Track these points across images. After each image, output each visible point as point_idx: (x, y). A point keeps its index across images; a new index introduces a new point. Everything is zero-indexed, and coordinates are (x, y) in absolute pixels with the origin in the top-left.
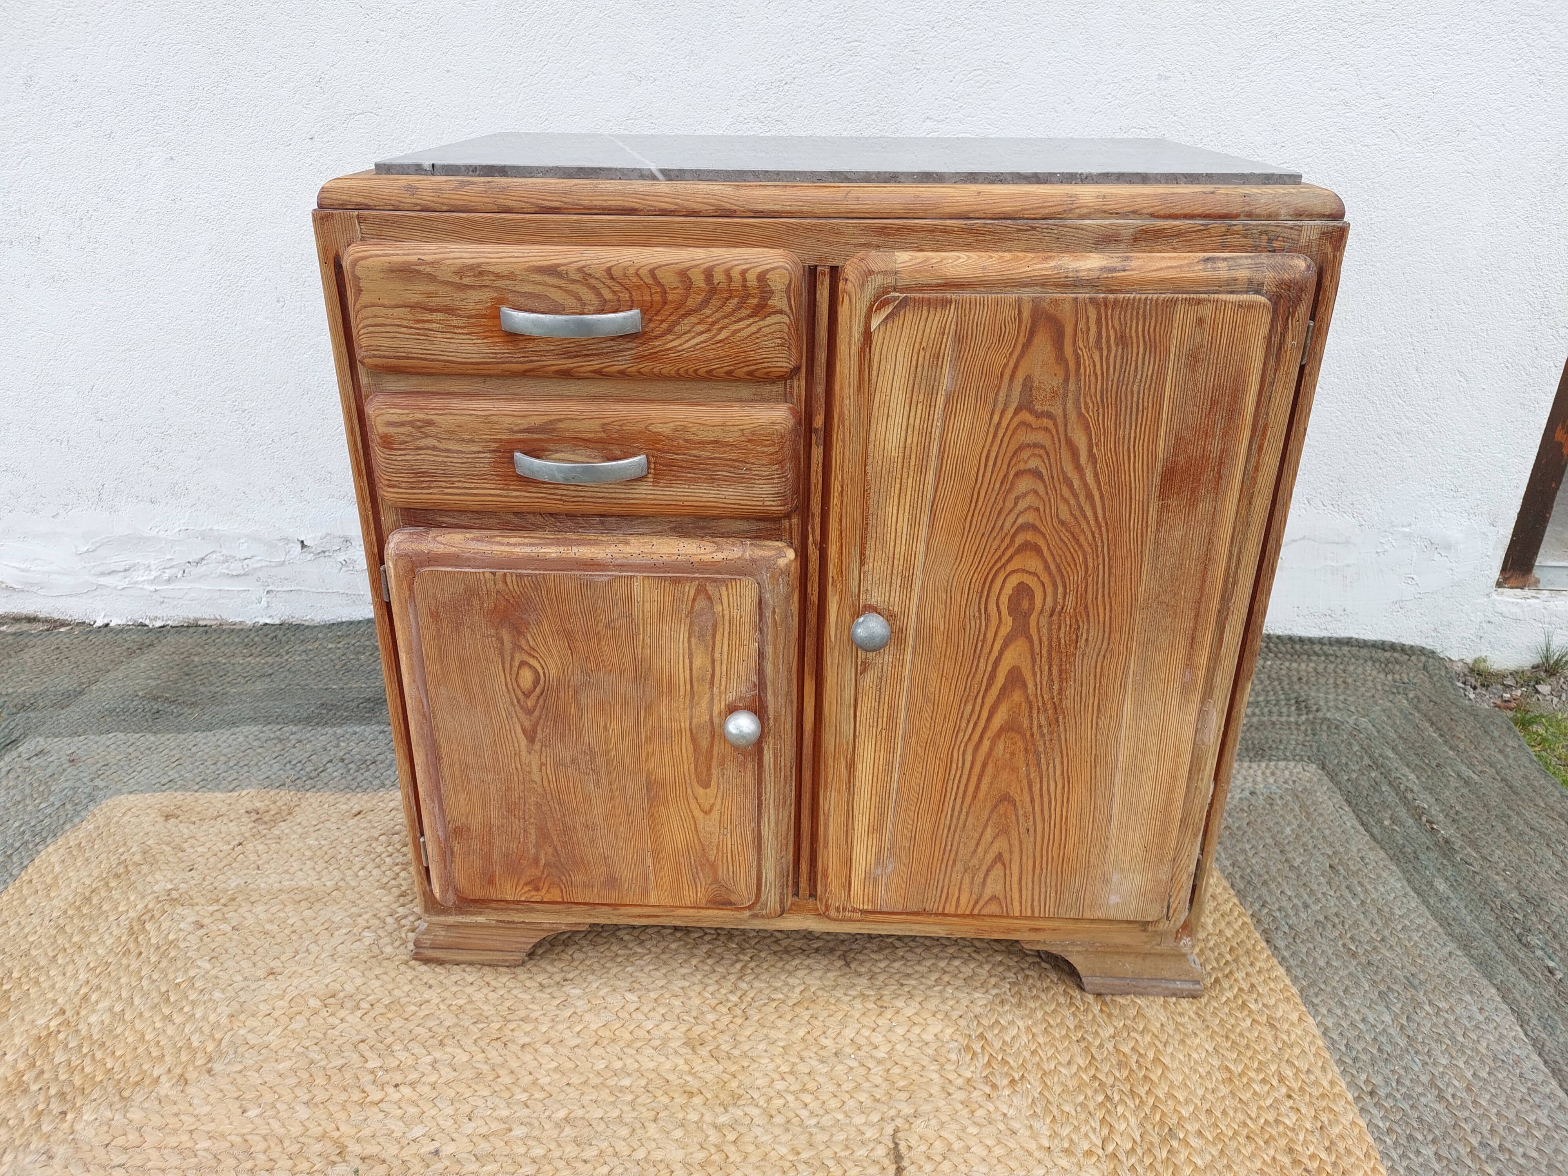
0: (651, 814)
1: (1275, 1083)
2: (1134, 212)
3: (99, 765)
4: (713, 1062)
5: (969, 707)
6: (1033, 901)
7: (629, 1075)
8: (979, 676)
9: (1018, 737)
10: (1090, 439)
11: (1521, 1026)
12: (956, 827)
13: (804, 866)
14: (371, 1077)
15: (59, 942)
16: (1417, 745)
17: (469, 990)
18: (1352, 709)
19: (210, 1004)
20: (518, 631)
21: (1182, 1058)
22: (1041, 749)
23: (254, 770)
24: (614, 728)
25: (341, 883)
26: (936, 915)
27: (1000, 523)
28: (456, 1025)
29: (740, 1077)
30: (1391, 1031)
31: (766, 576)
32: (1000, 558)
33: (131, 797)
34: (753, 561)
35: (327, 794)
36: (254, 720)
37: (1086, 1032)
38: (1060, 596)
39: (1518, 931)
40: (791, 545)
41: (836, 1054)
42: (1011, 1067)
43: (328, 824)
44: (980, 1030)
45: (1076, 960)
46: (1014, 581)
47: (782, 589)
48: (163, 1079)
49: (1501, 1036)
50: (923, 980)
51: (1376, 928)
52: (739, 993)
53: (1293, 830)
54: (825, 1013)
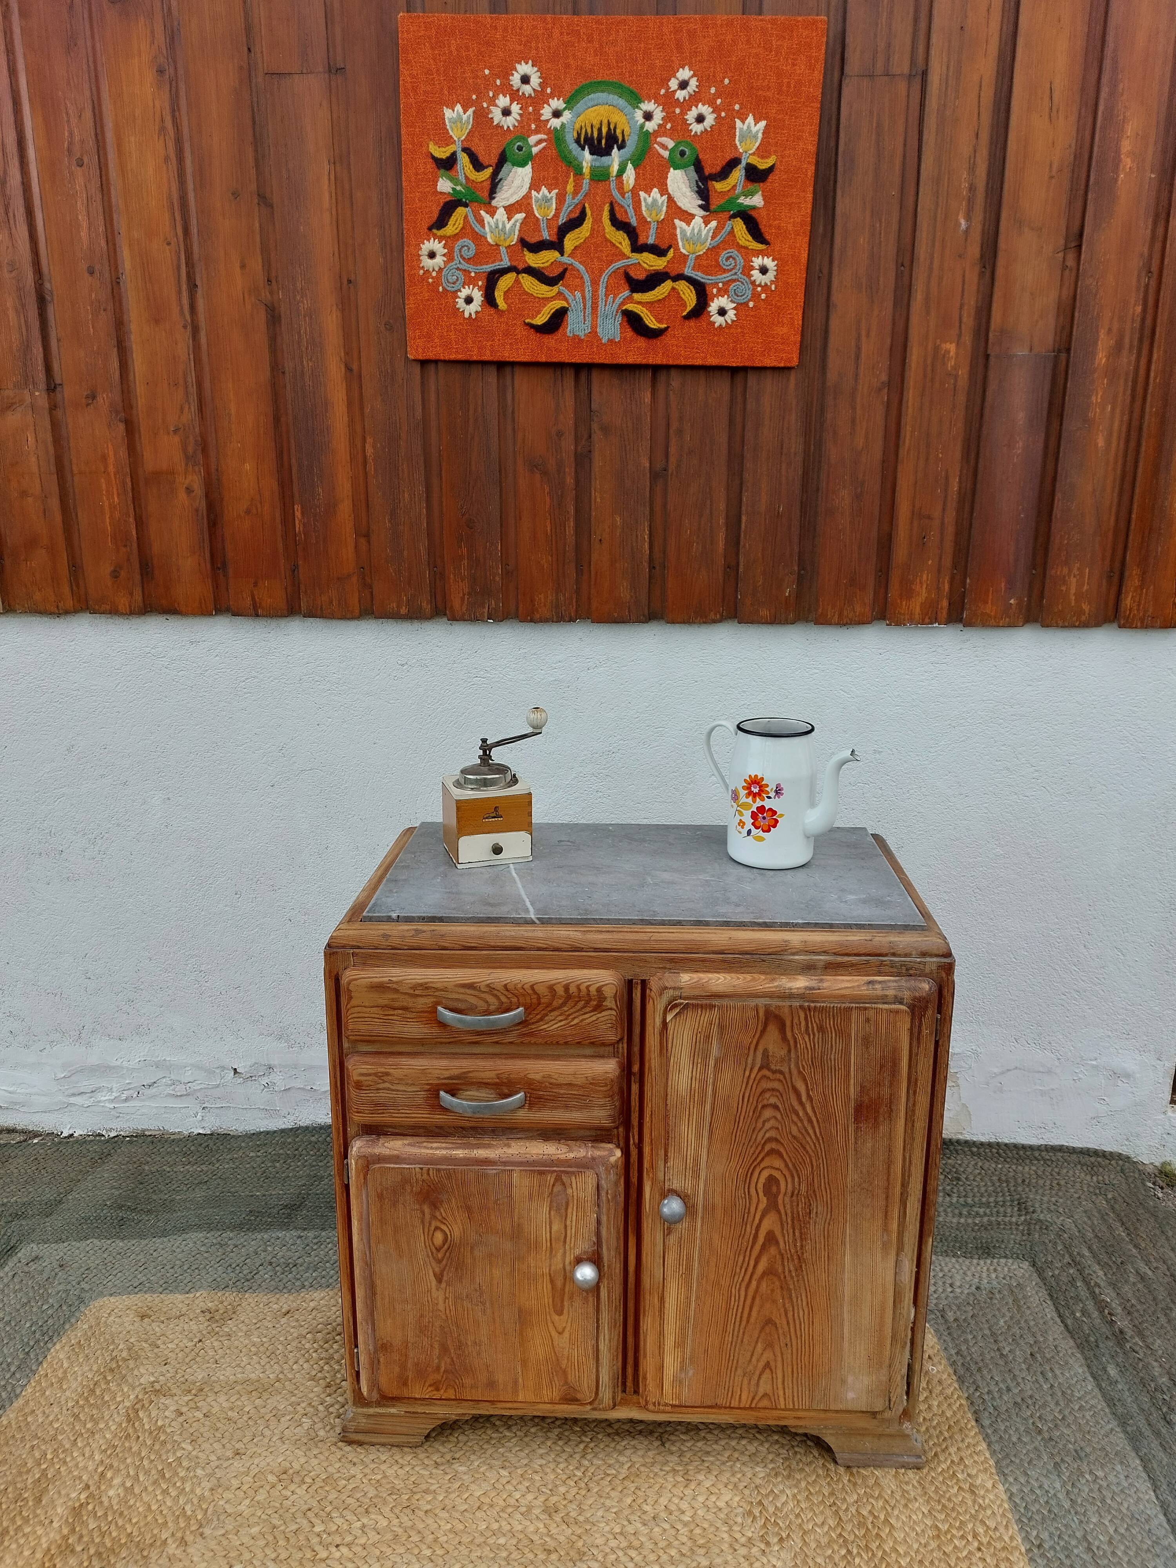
0: (521, 1334)
1: (970, 1538)
2: (824, 952)
3: (82, 1270)
4: (564, 1527)
5: (741, 1258)
6: (793, 1396)
7: (504, 1535)
8: (746, 1237)
9: (775, 1279)
10: (807, 1086)
11: (1154, 1491)
12: (736, 1343)
13: (630, 1370)
14: (318, 1539)
15: (77, 1428)
16: (1108, 1244)
17: (383, 1467)
18: (1061, 1210)
19: (194, 1480)
20: (434, 1206)
21: (905, 1519)
22: (792, 1287)
23: (203, 1273)
24: (497, 1273)
25: (281, 1376)
26: (725, 1408)
27: (754, 1137)
28: (376, 1496)
29: (584, 1538)
30: (1060, 1495)
31: (602, 1169)
32: (756, 1159)
33: (112, 1299)
34: (593, 1159)
35: (261, 1295)
36: (199, 1227)
37: (837, 1498)
38: (796, 1184)
39: (1165, 1410)
40: (618, 1146)
41: (654, 1518)
42: (780, 1528)
43: (266, 1323)
44: (760, 1498)
45: (830, 1440)
46: (765, 1174)
47: (612, 1177)
48: (170, 1541)
49: (1139, 1499)
50: (719, 1456)
51: (1059, 1408)
52: (582, 1469)
53: (1005, 1322)
54: (646, 1485)
